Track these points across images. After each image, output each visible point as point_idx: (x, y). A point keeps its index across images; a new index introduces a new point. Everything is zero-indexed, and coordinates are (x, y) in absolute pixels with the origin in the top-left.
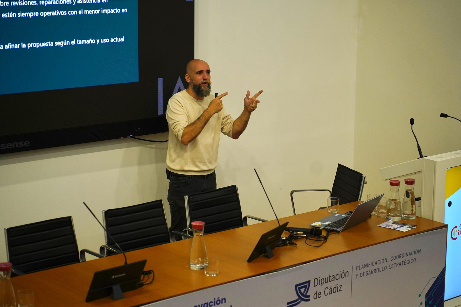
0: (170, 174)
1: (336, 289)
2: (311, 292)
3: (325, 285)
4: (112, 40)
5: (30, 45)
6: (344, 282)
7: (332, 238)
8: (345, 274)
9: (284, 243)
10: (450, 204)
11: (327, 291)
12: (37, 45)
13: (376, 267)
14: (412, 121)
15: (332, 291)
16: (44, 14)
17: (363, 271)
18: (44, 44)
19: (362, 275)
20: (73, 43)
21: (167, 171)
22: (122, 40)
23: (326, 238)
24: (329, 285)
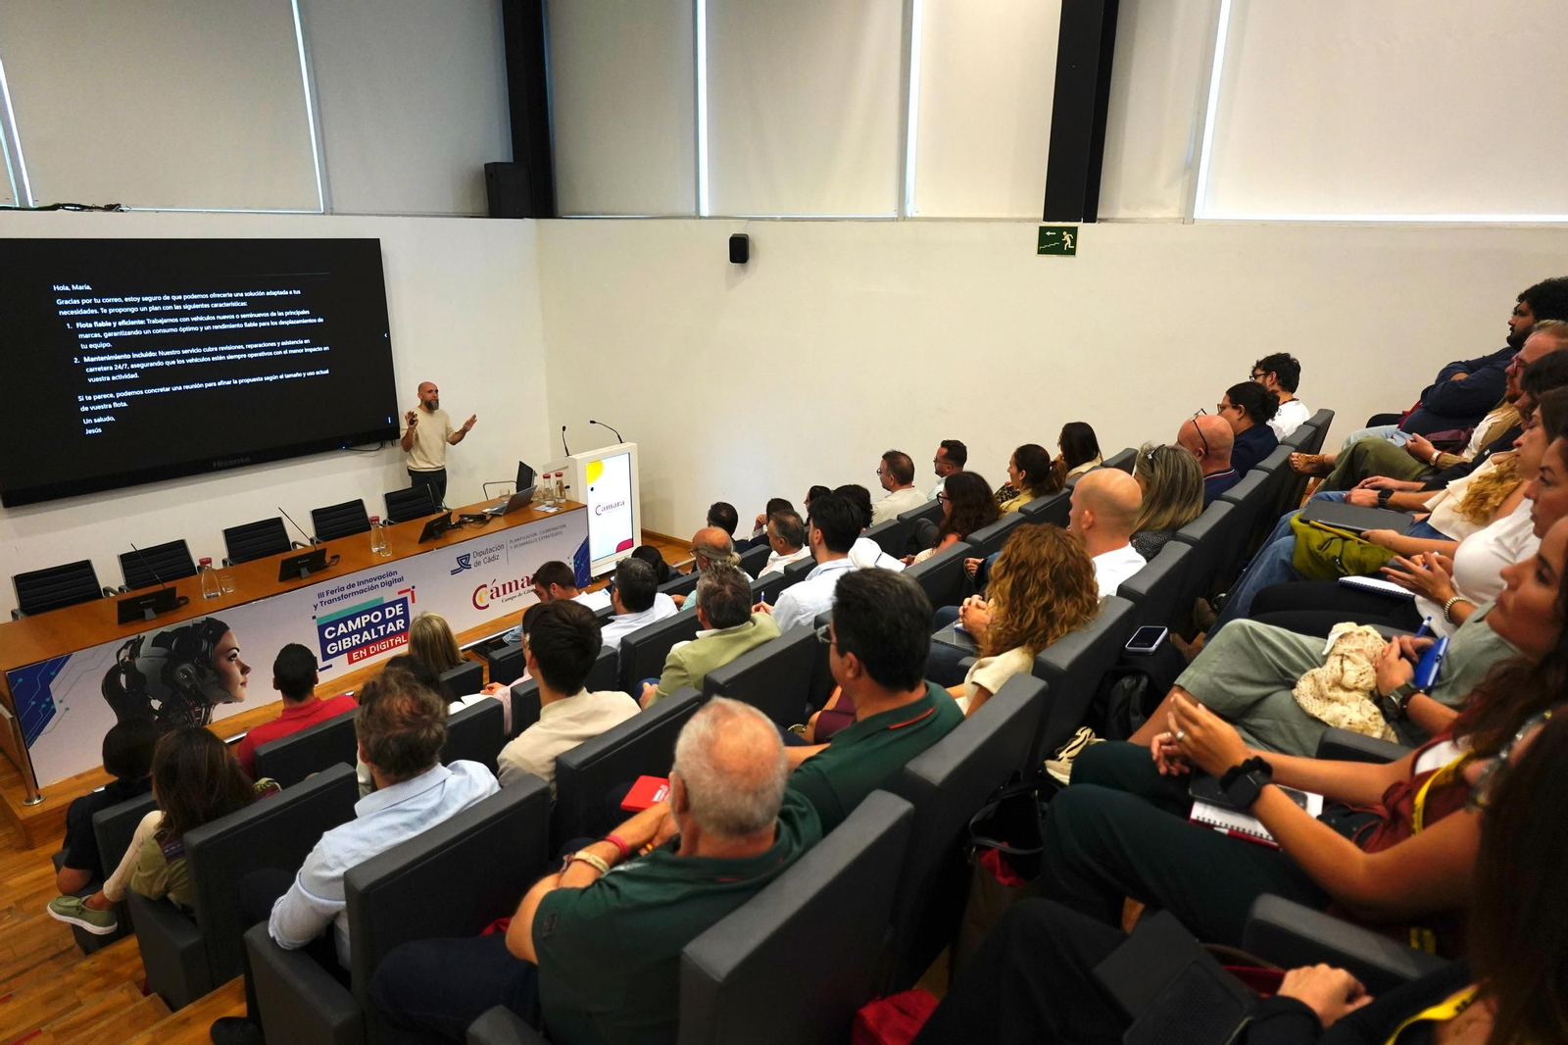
0: (411, 472)
1: (494, 558)
2: (472, 561)
3: (484, 556)
4: (318, 373)
5: (241, 381)
6: (501, 553)
7: (496, 519)
8: (501, 547)
9: (453, 527)
10: (592, 489)
11: (486, 560)
12: (248, 381)
13: (528, 540)
14: (564, 428)
15: (490, 560)
16: (251, 356)
17: (515, 543)
18: (254, 380)
19: (516, 546)
20: (281, 377)
21: (409, 470)
22: (327, 372)
23: (488, 521)
24: (487, 555)
